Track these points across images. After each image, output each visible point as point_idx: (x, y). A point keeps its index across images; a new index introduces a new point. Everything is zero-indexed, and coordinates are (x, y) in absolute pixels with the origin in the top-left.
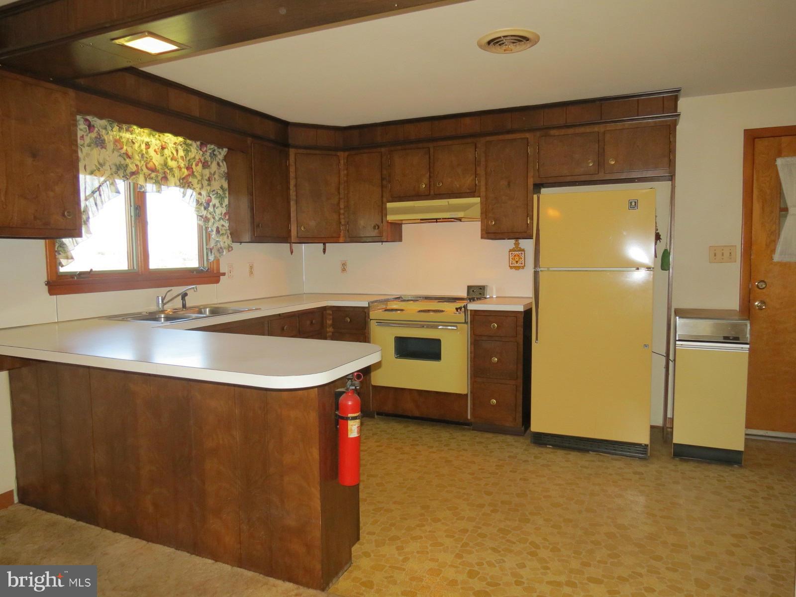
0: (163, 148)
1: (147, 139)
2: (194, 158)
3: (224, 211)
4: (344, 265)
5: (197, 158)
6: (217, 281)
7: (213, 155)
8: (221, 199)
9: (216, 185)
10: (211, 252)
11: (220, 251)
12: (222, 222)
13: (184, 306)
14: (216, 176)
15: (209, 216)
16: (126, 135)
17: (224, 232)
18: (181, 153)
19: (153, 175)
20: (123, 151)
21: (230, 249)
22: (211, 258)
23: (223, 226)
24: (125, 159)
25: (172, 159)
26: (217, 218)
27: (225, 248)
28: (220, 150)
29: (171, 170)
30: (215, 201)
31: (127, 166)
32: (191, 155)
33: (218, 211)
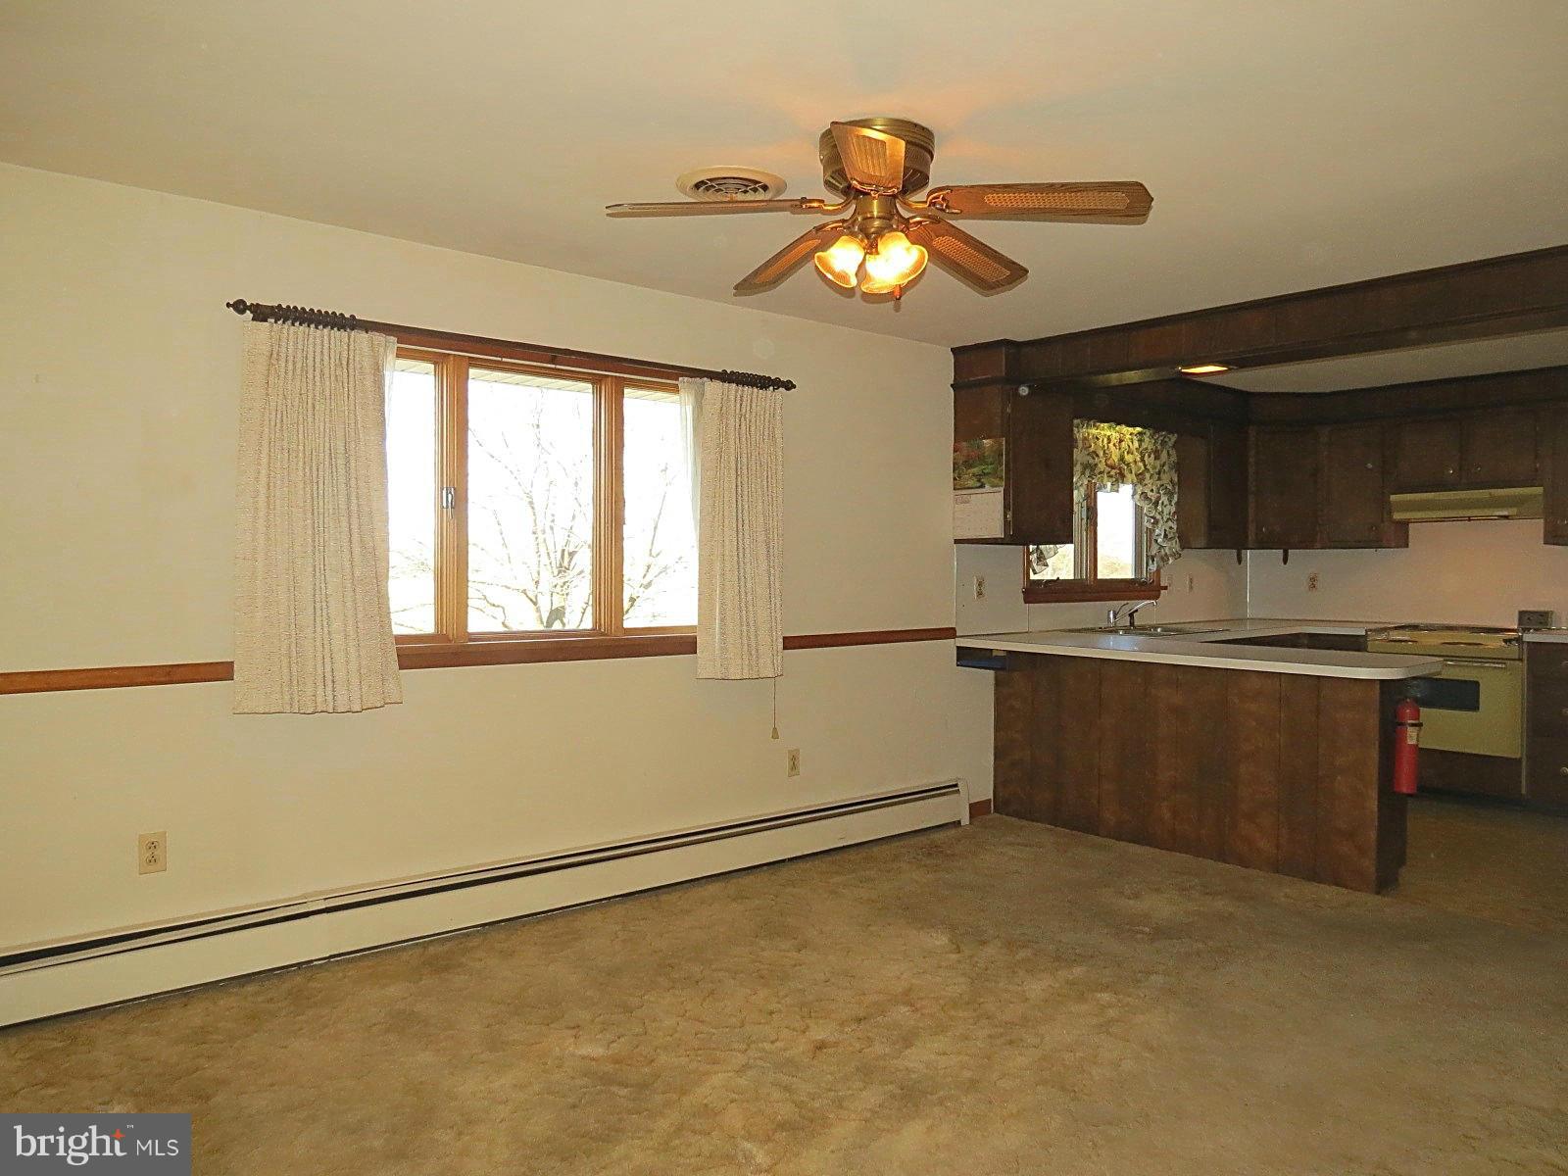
0: (1121, 441)
1: (1108, 433)
2: (1147, 449)
3: (1173, 509)
4: (1313, 579)
5: (1150, 448)
6: (1157, 597)
7: (1163, 443)
8: (1170, 494)
9: (1165, 478)
10: (1153, 561)
11: (1164, 559)
12: (1170, 523)
13: (1132, 624)
14: (1166, 468)
15: (1158, 517)
16: (1094, 431)
17: (1172, 535)
18: (1136, 444)
19: (1113, 473)
20: (1092, 449)
21: (1177, 555)
22: (1153, 567)
23: (1171, 528)
24: (1094, 458)
25: (1128, 453)
26: (1165, 520)
27: (1171, 555)
28: (1170, 436)
29: (1128, 465)
30: (1164, 499)
31: (1096, 465)
32: (1144, 445)
33: (1166, 511)
